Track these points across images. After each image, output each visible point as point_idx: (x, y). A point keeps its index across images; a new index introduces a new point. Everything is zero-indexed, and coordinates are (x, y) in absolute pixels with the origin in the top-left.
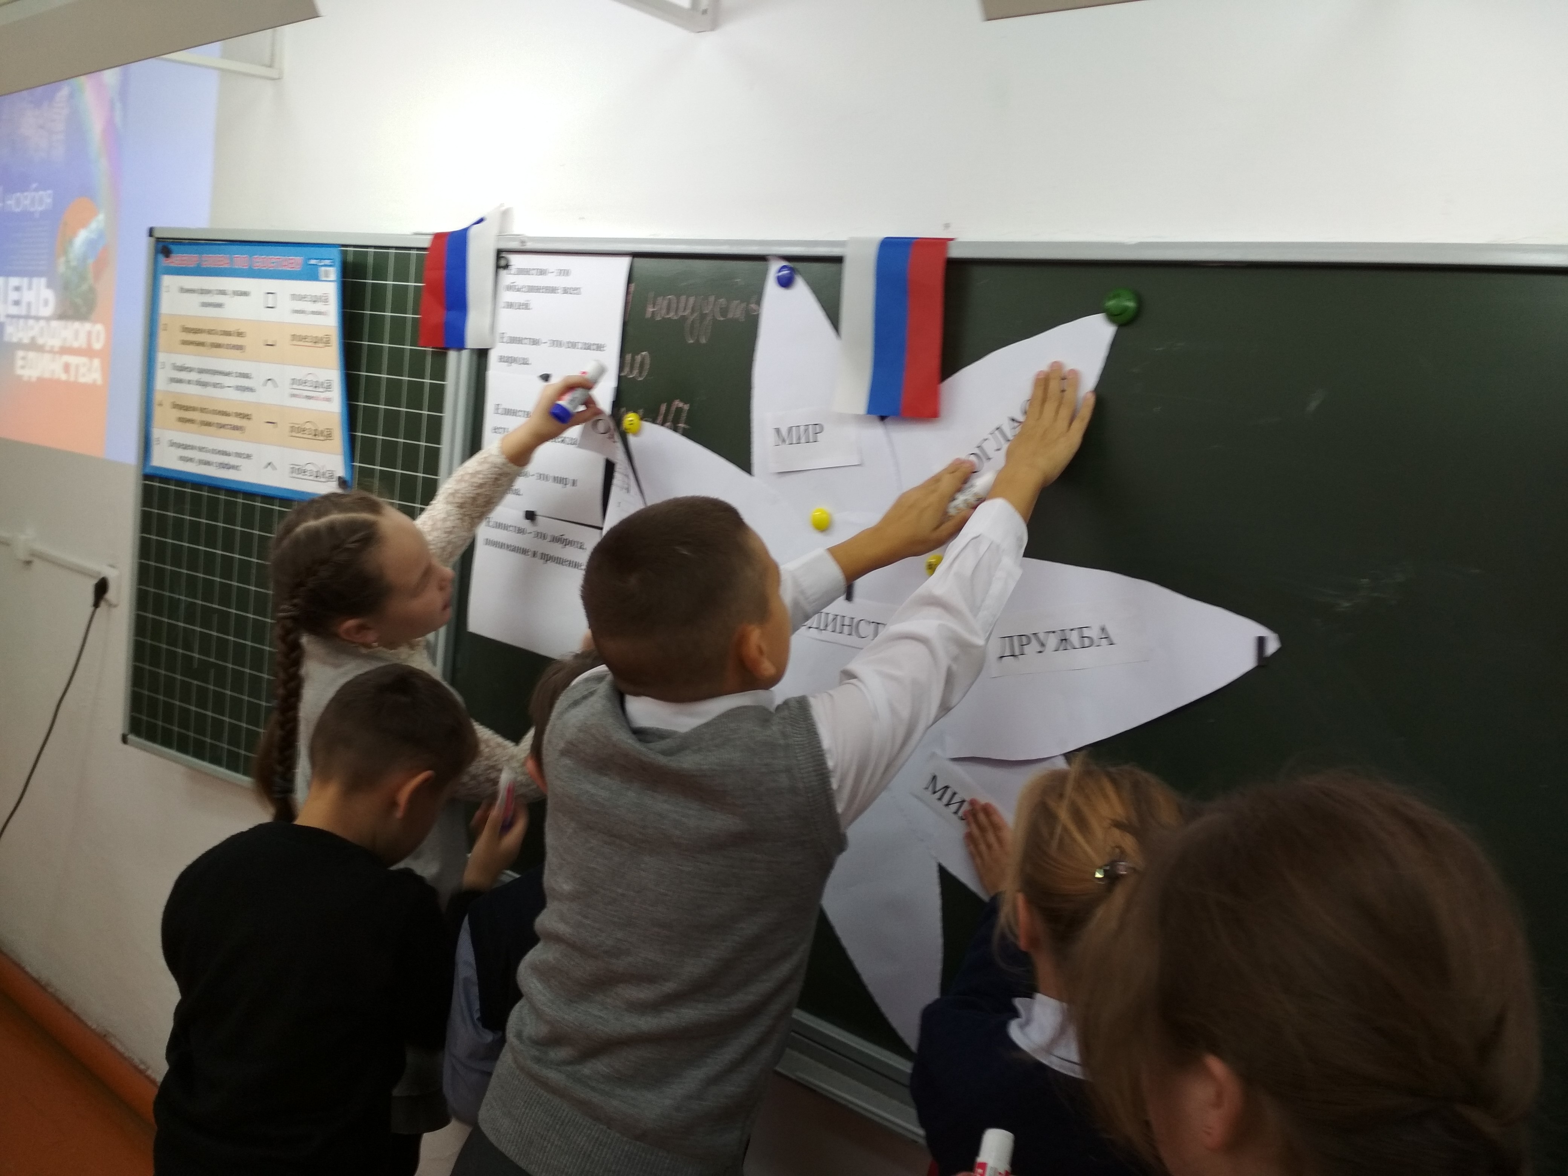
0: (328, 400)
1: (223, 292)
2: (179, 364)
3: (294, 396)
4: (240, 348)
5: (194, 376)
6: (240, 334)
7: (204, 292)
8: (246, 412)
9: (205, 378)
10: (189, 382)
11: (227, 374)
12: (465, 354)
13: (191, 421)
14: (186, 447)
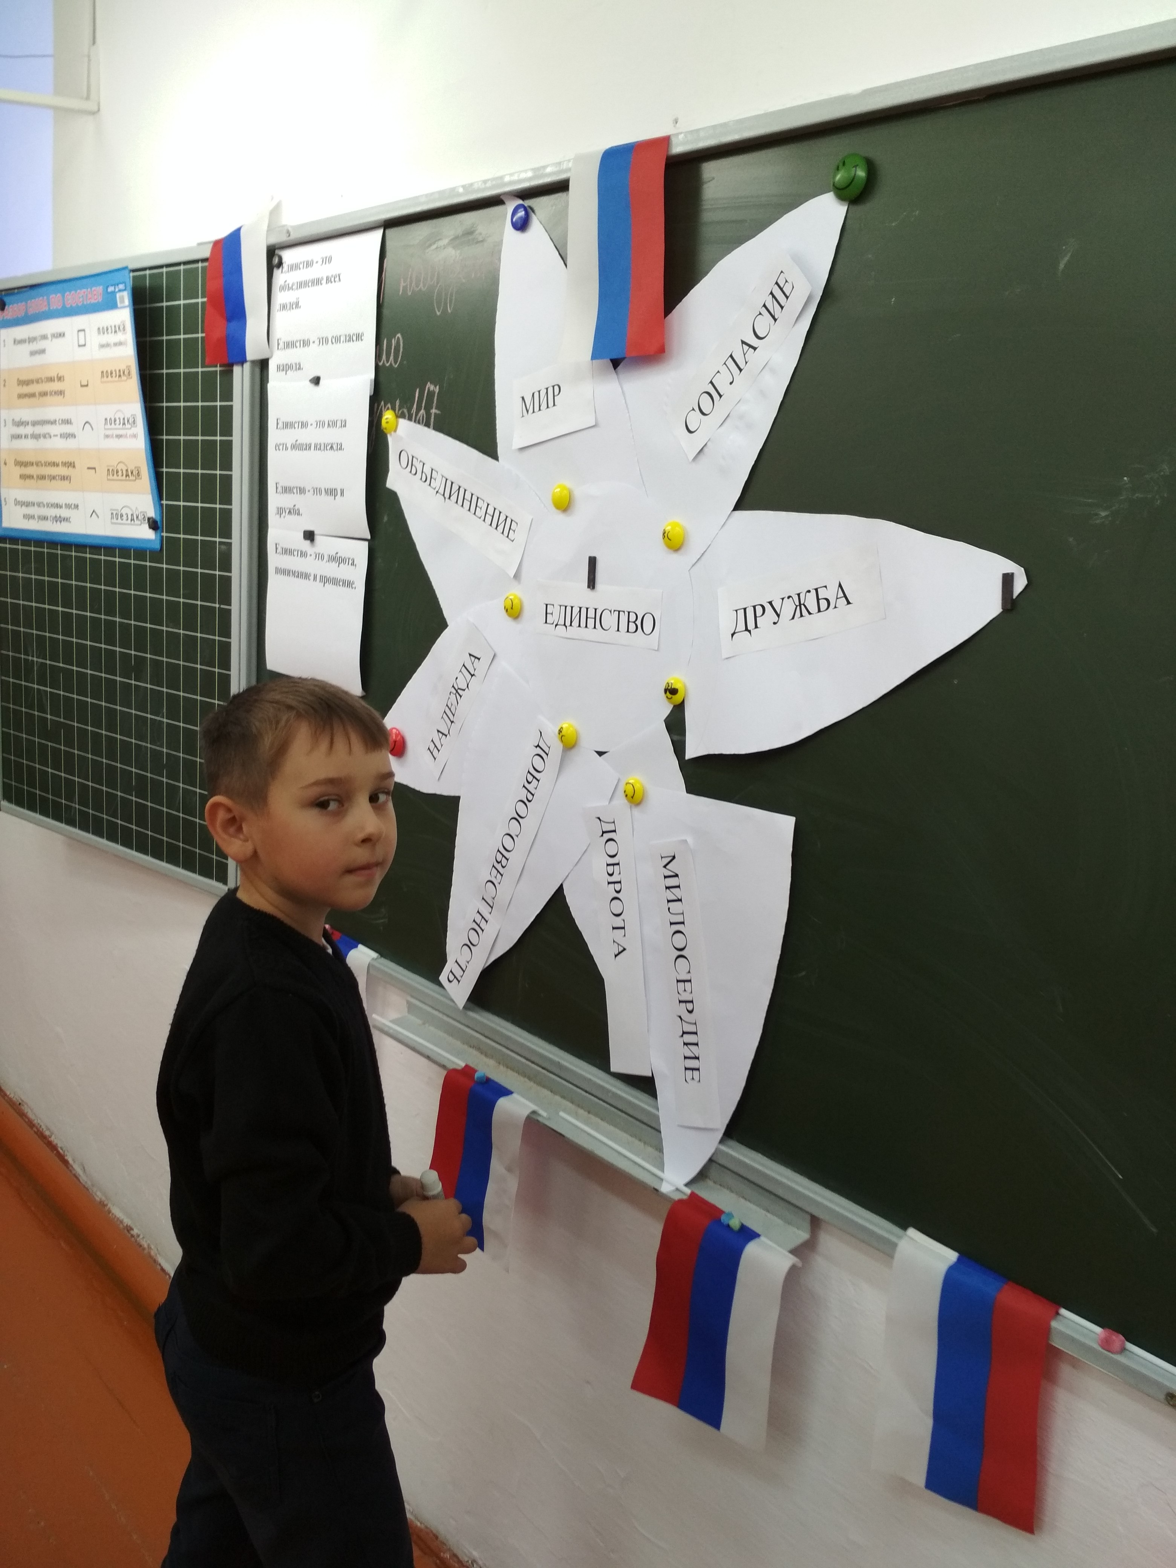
0: (135, 436)
1: (44, 337)
2: (17, 419)
3: (107, 436)
4: (61, 393)
5: (29, 430)
6: (60, 379)
7: (32, 340)
8: (71, 460)
9: (39, 430)
10: (26, 437)
11: (53, 422)
12: (247, 366)
13: (30, 477)
14: (28, 504)
